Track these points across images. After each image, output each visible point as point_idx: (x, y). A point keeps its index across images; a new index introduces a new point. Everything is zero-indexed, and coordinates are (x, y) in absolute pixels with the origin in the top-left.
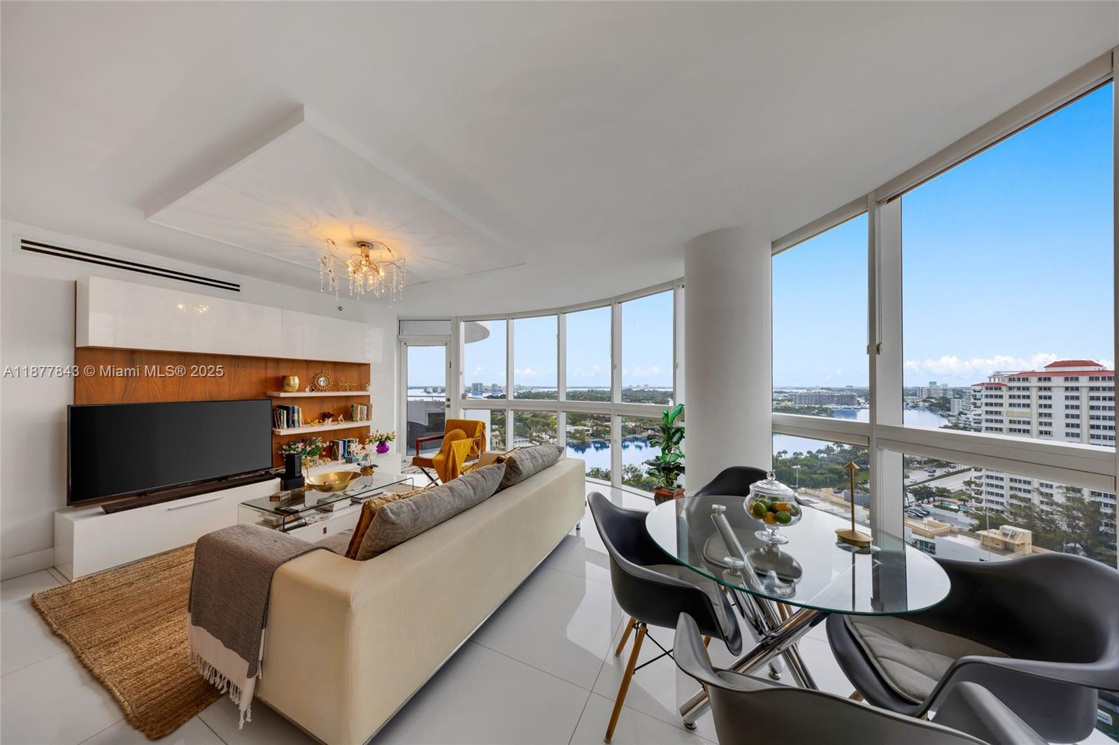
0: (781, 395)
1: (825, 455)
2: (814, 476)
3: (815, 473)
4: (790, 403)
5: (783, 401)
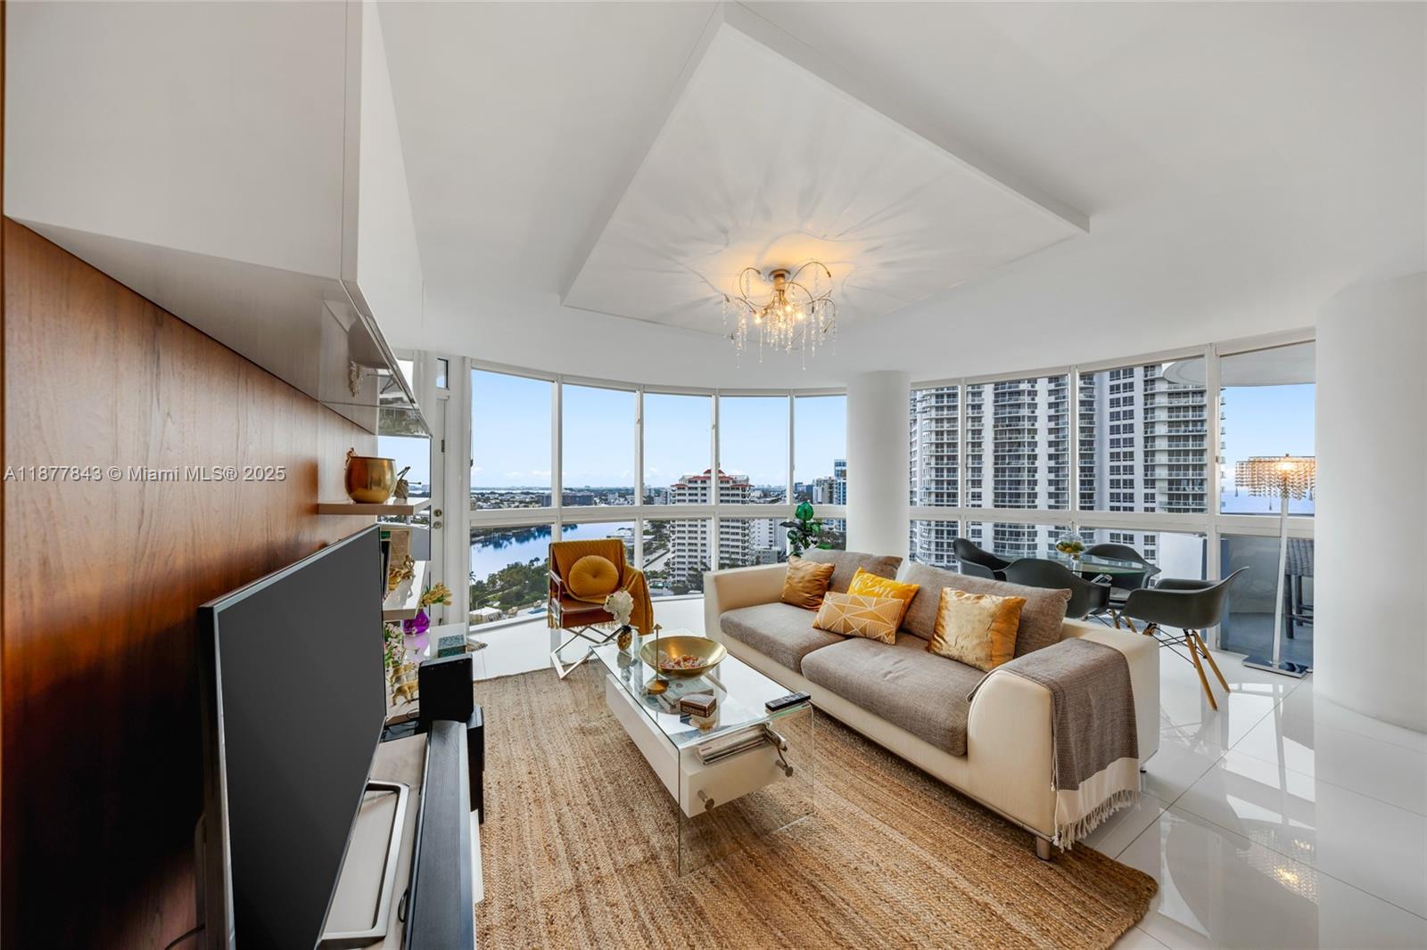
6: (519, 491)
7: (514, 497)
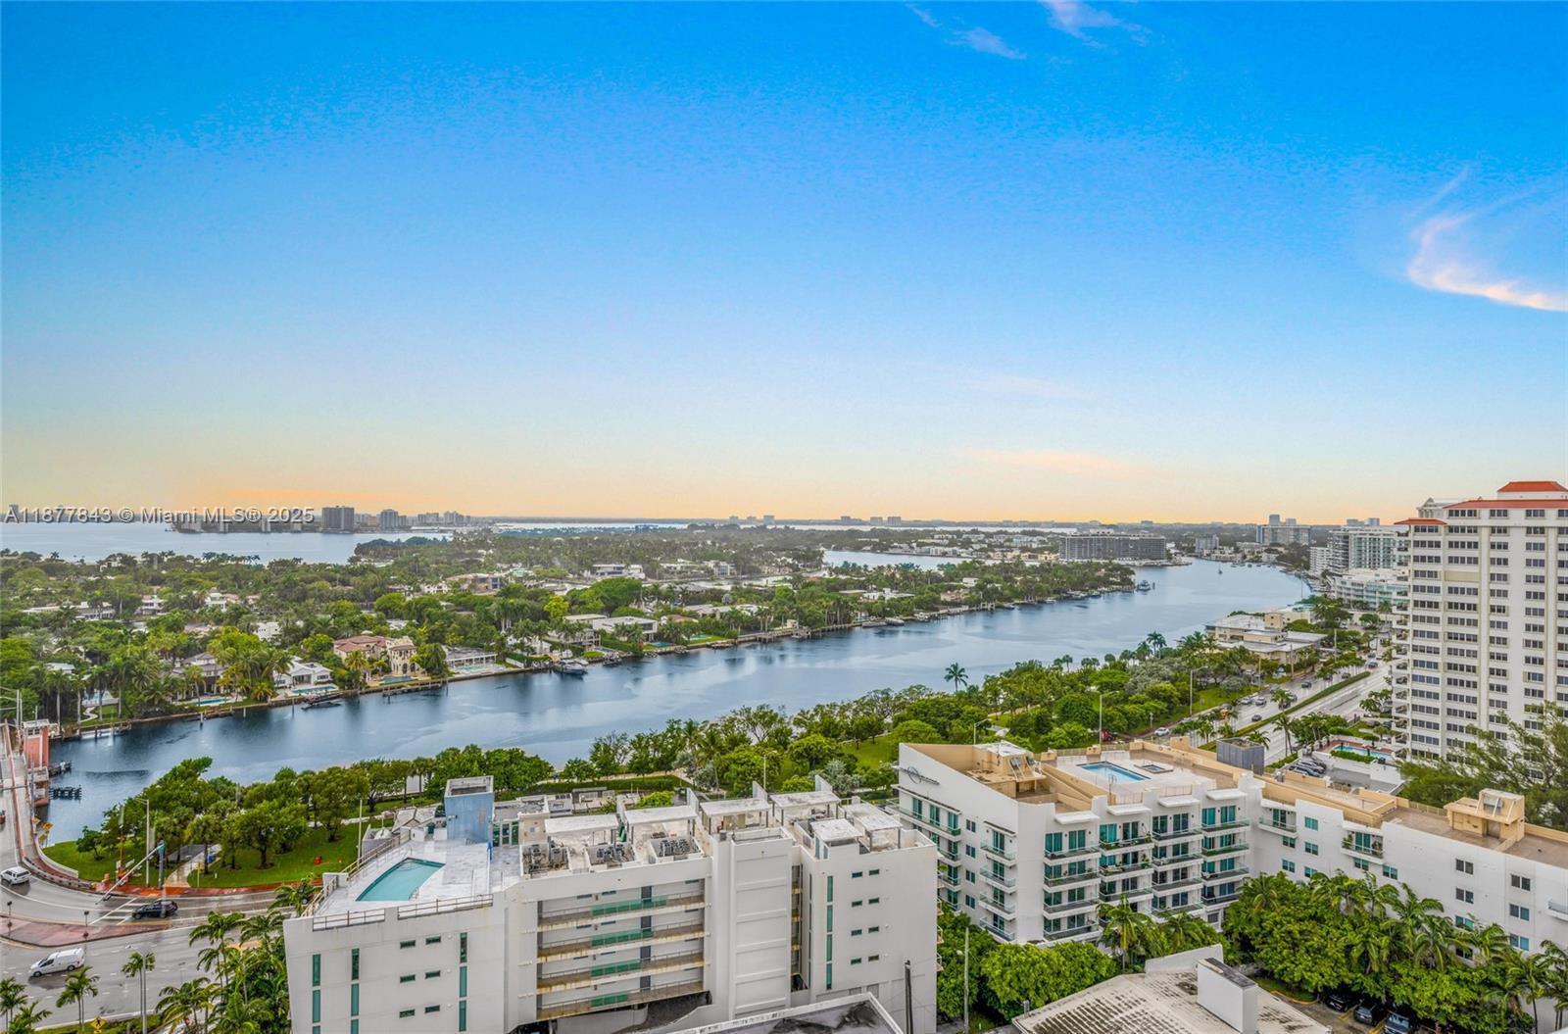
0: (1035, 539)
1: (1137, 662)
2: (1128, 708)
3: (1126, 700)
4: (1053, 556)
5: (1041, 551)
6: (1019, 530)
7: (1010, 540)
